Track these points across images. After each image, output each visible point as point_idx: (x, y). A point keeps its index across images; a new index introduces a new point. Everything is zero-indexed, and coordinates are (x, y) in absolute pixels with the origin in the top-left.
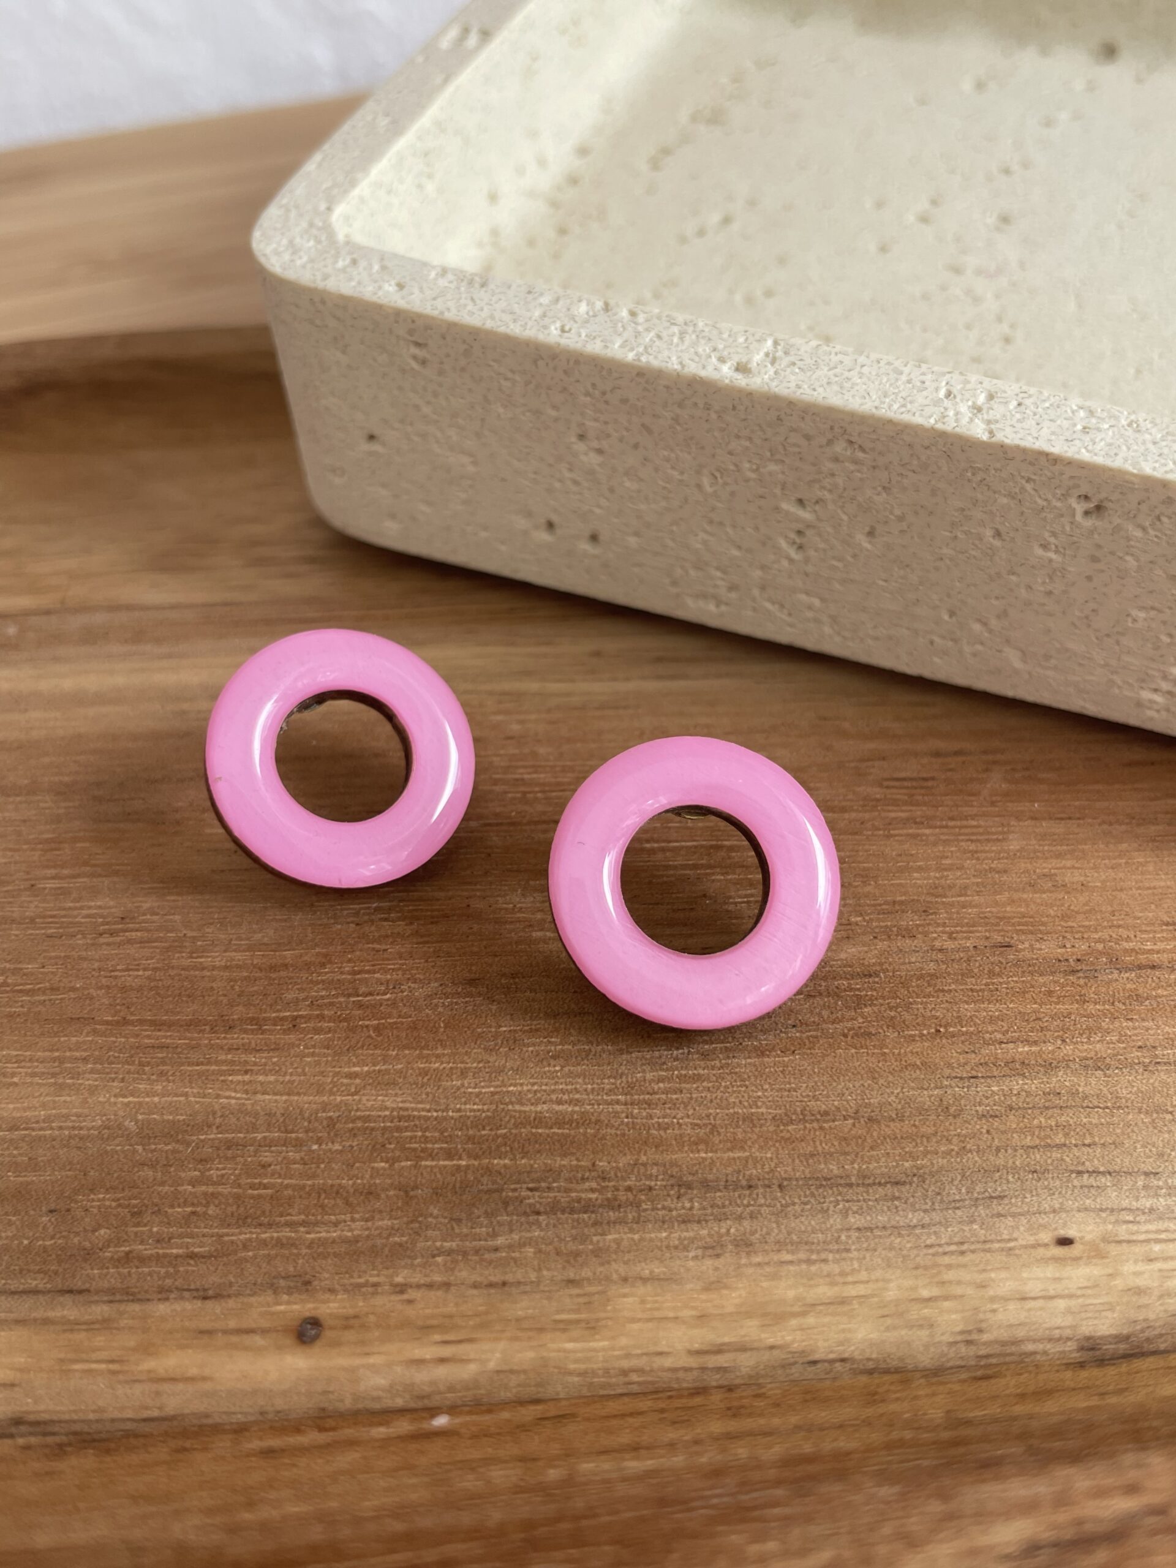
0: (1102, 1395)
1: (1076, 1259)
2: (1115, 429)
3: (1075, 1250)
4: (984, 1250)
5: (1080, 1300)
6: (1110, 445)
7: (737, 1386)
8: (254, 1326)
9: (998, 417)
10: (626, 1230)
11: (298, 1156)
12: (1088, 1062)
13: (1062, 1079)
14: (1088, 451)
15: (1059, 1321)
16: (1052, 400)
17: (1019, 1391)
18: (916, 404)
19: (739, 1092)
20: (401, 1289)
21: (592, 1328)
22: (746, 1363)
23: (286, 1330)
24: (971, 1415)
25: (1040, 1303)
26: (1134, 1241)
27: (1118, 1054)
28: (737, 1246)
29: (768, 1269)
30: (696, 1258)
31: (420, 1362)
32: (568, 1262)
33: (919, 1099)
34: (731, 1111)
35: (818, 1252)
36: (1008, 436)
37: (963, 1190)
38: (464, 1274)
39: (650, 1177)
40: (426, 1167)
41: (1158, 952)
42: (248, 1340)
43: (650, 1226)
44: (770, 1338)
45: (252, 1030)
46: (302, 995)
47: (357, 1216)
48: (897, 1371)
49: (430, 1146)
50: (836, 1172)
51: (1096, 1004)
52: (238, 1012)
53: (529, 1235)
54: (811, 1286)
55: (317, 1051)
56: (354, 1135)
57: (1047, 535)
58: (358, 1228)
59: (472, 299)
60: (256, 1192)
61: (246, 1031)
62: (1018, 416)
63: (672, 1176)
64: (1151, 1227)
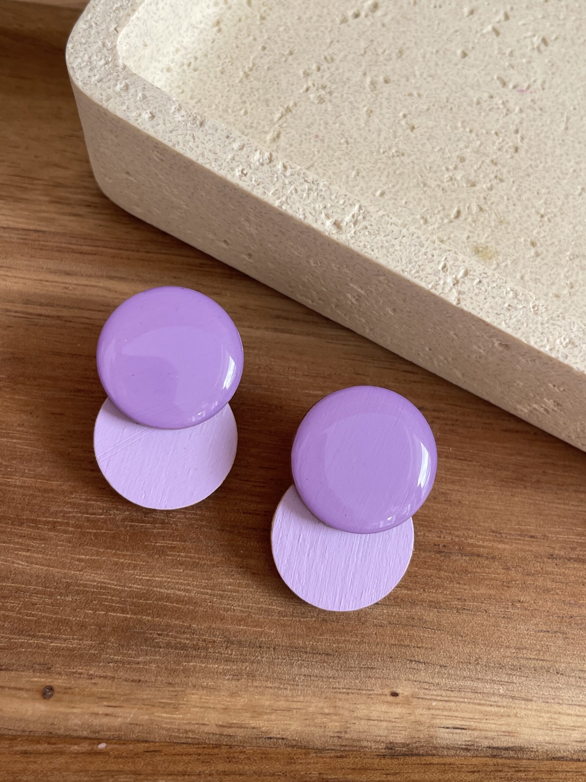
0: (388, 774)
1: (397, 704)
2: (525, 309)
3: (398, 699)
4: (358, 694)
5: (393, 724)
6: (518, 321)
7: (234, 746)
8: (22, 686)
9: (466, 289)
10: (199, 661)
11: (50, 601)
12: (432, 604)
13: (417, 611)
15: (381, 733)
16: (498, 280)
17: (353, 767)
18: (425, 272)
20: (92, 677)
21: (176, 708)
22: (241, 733)
23: (37, 691)
24: (329, 777)
25: (376, 722)
26: (425, 699)
27: (447, 601)
28: (248, 676)
29: (260, 690)
30: (229, 679)
31: (97, 714)
32: (170, 674)
34: (260, 606)
35: (284, 684)
36: (467, 306)
37: (357, 662)
38: (121, 673)
40: (111, 616)
41: (484, 547)
42: (20, 693)
43: (211, 661)
44: (253, 723)
45: (33, 527)
47: (75, 637)
48: (305, 748)
49: (114, 604)
50: (301, 645)
51: (445, 572)
52: (26, 515)
53: (154, 658)
54: (277, 701)
55: (64, 543)
56: (78, 593)
57: (480, 344)
58: (74, 644)
60: (28, 618)
61: (29, 527)
62: (477, 291)
63: (225, 637)
64: (435, 693)
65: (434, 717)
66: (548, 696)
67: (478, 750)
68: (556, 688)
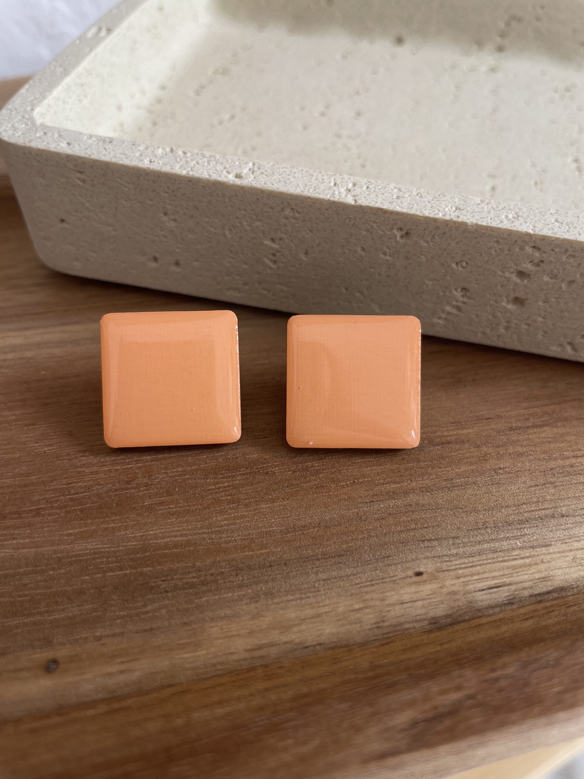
0: (441, 644)
1: (425, 581)
2: (411, 197)
3: (424, 577)
4: (382, 583)
5: (428, 601)
6: (410, 204)
7: (270, 664)
8: (23, 667)
9: (358, 193)
10: (212, 594)
11: (42, 578)
12: (423, 489)
13: (412, 498)
14: (400, 207)
15: (419, 612)
16: (382, 184)
17: (403, 648)
18: (321, 189)
19: (263, 521)
20: (99, 639)
21: (197, 645)
22: (273, 651)
23: (40, 667)
24: (382, 662)
25: (410, 604)
26: (450, 570)
27: (436, 484)
28: (266, 595)
29: (282, 605)
30: (246, 604)
32: (183, 614)
33: (348, 515)
34: (260, 530)
35: (305, 593)
36: (363, 202)
37: (371, 555)
38: (131, 627)
39: (221, 568)
40: (109, 576)
41: (450, 436)
42: (20, 674)
43: (223, 591)
44: (284, 638)
45: (16, 518)
46: (42, 497)
47: (74, 605)
48: (346, 646)
49: (111, 565)
50: (311, 554)
51: (424, 462)
52: (8, 509)
53: (163, 603)
54: (303, 610)
55: (50, 524)
56: (71, 564)
57: (385, 248)
58: (75, 611)
59: (105, 149)
60: (21, 599)
62: (367, 193)
63: (233, 566)
64: (457, 562)
65: (465, 584)
66: (565, 537)
67: (521, 601)
68: (568, 529)
